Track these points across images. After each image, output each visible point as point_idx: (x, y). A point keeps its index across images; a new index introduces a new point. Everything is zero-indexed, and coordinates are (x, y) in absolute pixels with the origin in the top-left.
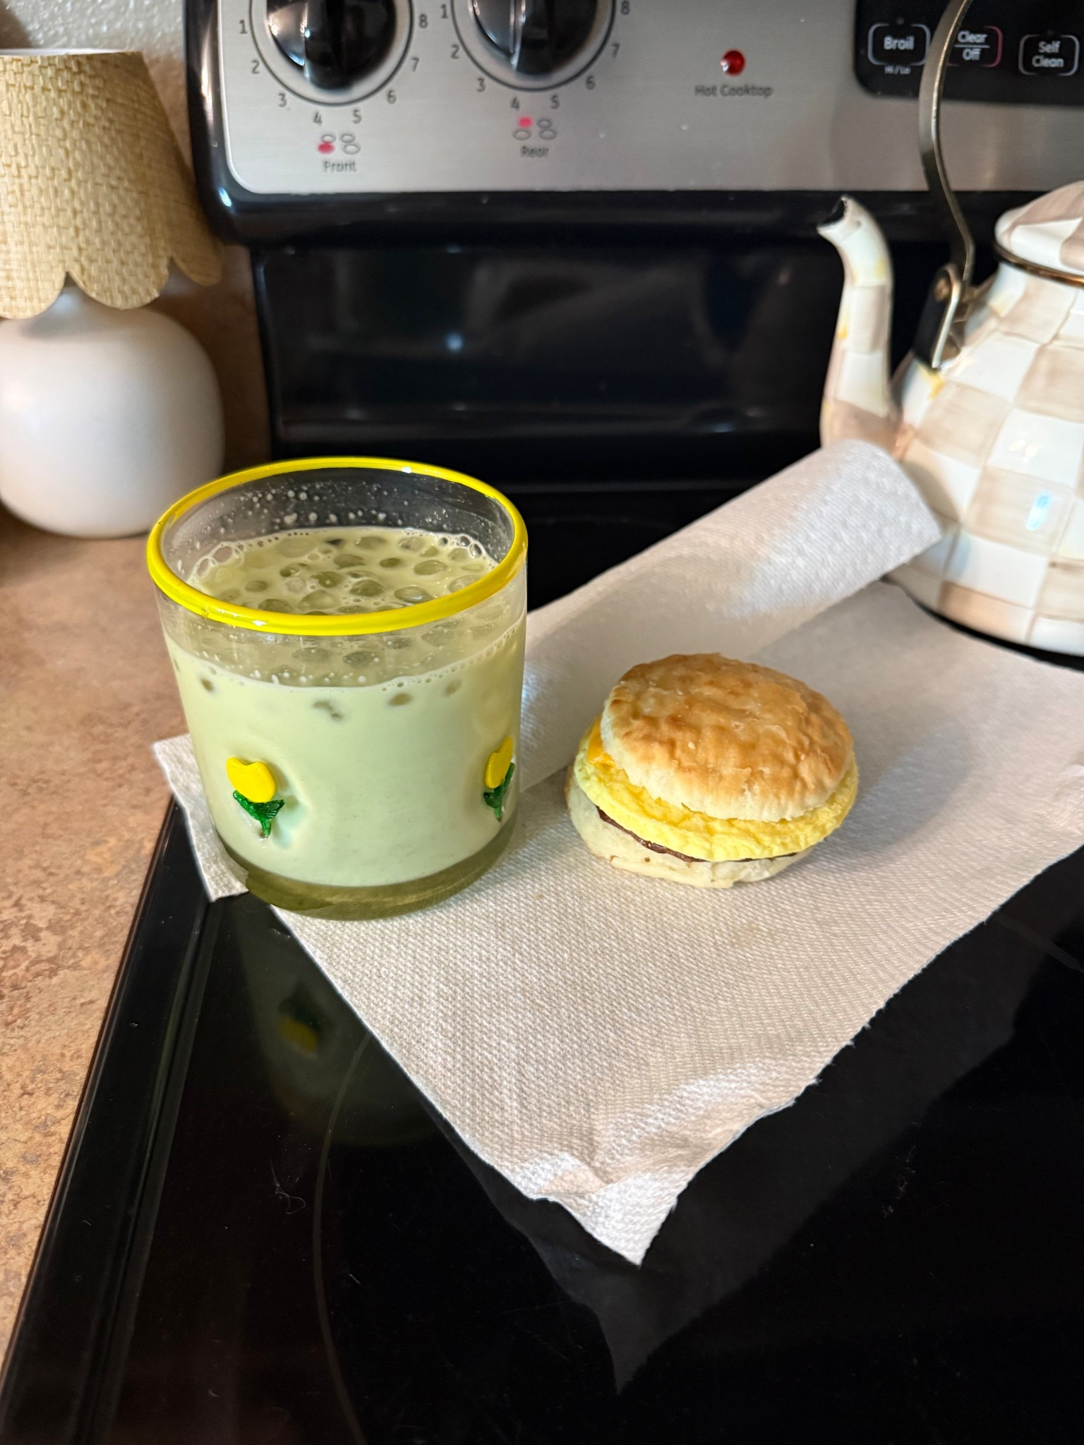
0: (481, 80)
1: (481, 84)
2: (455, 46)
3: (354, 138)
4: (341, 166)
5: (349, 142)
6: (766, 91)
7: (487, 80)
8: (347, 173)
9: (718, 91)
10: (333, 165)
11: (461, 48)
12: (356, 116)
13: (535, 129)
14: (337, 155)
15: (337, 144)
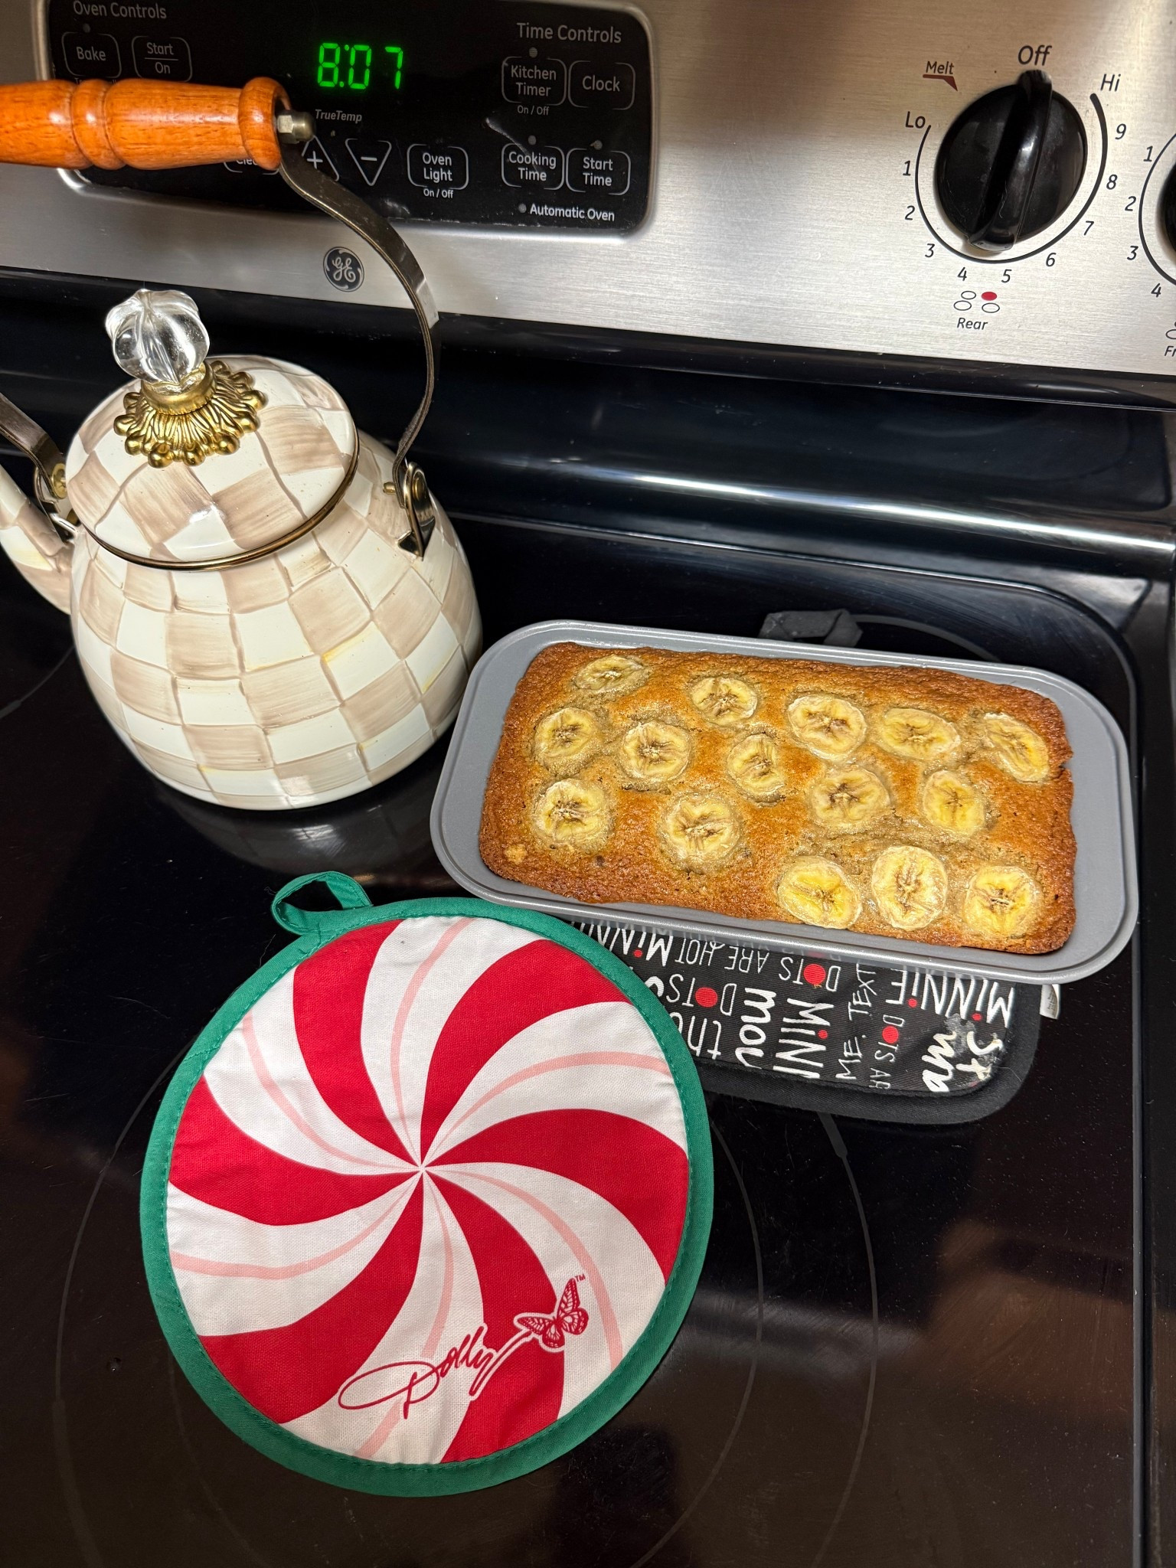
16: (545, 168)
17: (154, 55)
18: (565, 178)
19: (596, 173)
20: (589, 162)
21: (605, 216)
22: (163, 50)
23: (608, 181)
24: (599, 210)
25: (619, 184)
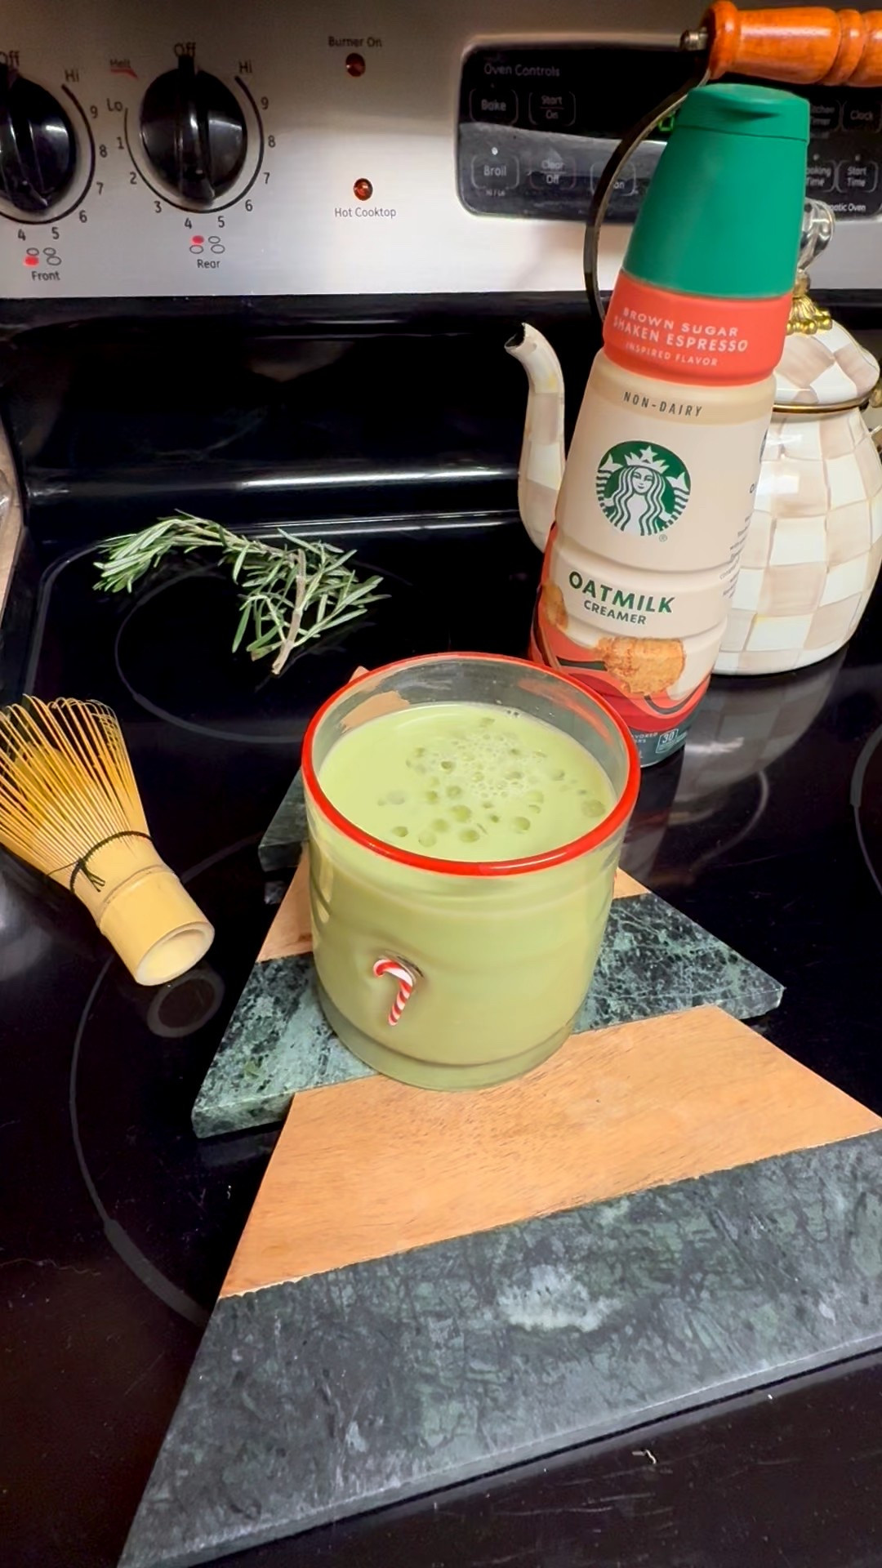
0: (158, 203)
1: (158, 206)
2: (132, 173)
3: (55, 252)
4: (48, 277)
5: (52, 256)
6: (392, 213)
7: (163, 204)
8: (52, 282)
9: (353, 213)
10: (39, 275)
11: (138, 175)
12: (57, 233)
13: (206, 245)
14: (43, 267)
15: (42, 257)
16: (823, 176)
17: (546, 105)
18: (836, 184)
19: (857, 177)
20: (853, 171)
21: (861, 208)
22: (554, 100)
23: (862, 183)
24: (856, 204)
25: (869, 185)
